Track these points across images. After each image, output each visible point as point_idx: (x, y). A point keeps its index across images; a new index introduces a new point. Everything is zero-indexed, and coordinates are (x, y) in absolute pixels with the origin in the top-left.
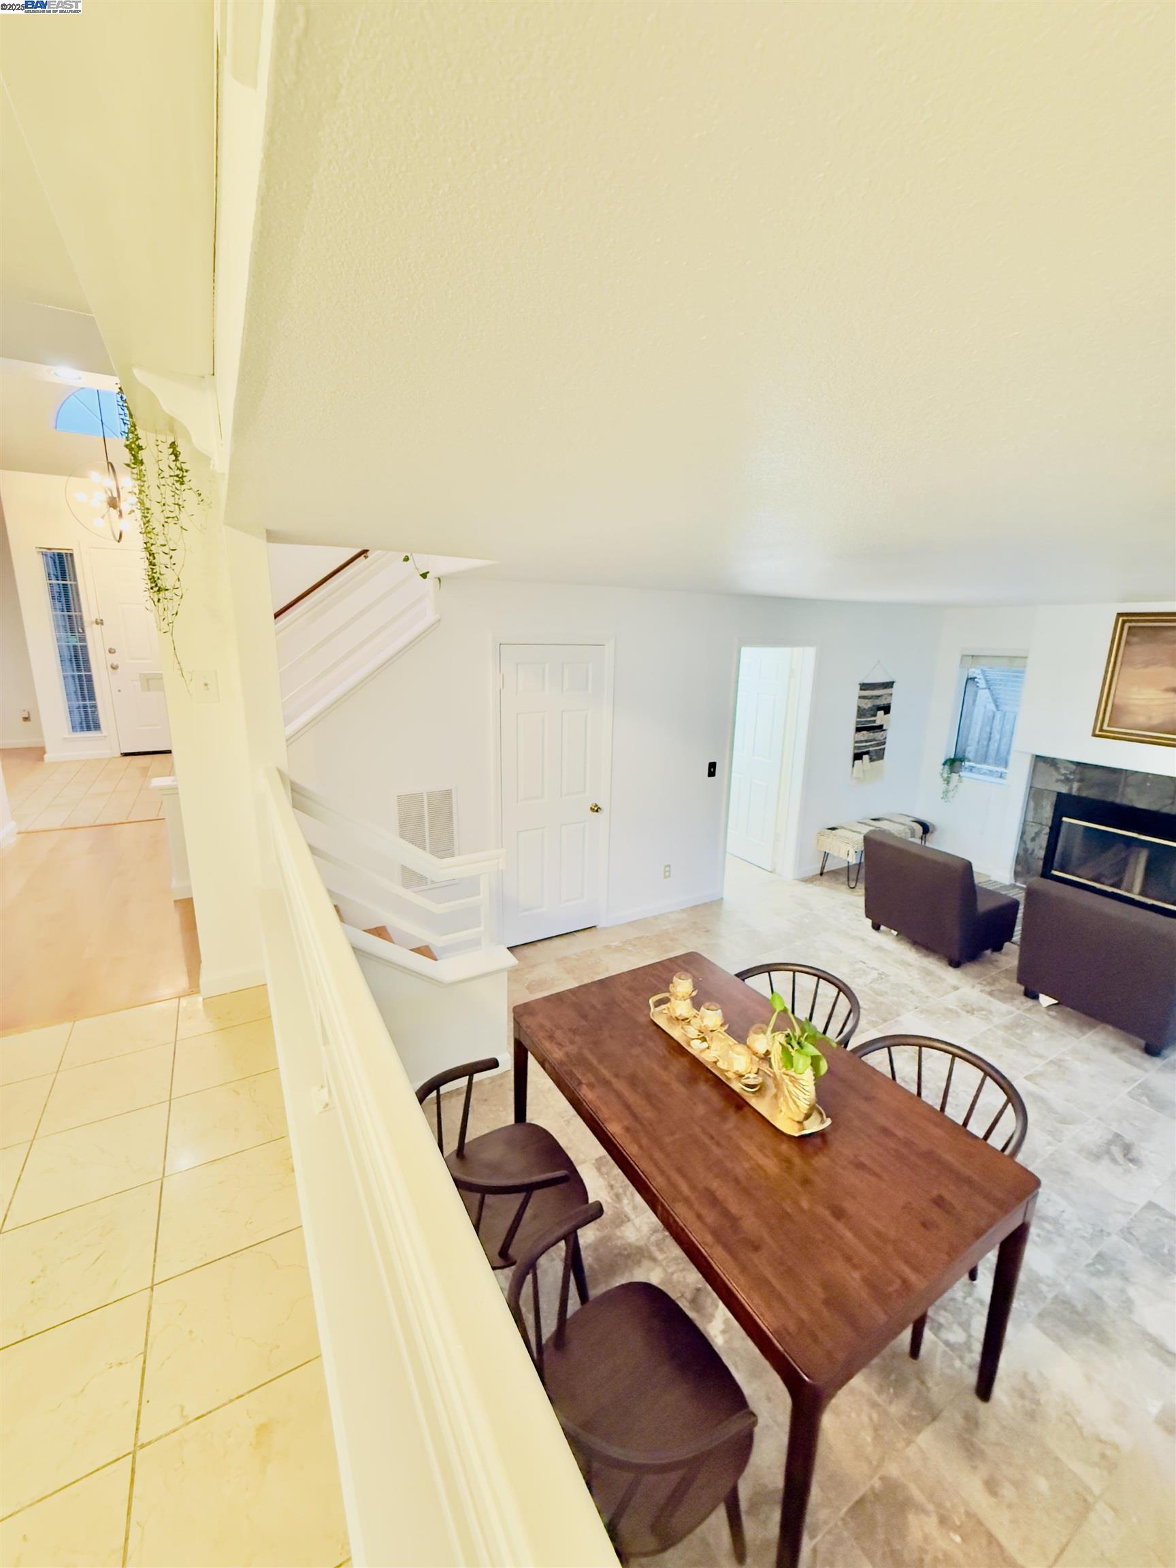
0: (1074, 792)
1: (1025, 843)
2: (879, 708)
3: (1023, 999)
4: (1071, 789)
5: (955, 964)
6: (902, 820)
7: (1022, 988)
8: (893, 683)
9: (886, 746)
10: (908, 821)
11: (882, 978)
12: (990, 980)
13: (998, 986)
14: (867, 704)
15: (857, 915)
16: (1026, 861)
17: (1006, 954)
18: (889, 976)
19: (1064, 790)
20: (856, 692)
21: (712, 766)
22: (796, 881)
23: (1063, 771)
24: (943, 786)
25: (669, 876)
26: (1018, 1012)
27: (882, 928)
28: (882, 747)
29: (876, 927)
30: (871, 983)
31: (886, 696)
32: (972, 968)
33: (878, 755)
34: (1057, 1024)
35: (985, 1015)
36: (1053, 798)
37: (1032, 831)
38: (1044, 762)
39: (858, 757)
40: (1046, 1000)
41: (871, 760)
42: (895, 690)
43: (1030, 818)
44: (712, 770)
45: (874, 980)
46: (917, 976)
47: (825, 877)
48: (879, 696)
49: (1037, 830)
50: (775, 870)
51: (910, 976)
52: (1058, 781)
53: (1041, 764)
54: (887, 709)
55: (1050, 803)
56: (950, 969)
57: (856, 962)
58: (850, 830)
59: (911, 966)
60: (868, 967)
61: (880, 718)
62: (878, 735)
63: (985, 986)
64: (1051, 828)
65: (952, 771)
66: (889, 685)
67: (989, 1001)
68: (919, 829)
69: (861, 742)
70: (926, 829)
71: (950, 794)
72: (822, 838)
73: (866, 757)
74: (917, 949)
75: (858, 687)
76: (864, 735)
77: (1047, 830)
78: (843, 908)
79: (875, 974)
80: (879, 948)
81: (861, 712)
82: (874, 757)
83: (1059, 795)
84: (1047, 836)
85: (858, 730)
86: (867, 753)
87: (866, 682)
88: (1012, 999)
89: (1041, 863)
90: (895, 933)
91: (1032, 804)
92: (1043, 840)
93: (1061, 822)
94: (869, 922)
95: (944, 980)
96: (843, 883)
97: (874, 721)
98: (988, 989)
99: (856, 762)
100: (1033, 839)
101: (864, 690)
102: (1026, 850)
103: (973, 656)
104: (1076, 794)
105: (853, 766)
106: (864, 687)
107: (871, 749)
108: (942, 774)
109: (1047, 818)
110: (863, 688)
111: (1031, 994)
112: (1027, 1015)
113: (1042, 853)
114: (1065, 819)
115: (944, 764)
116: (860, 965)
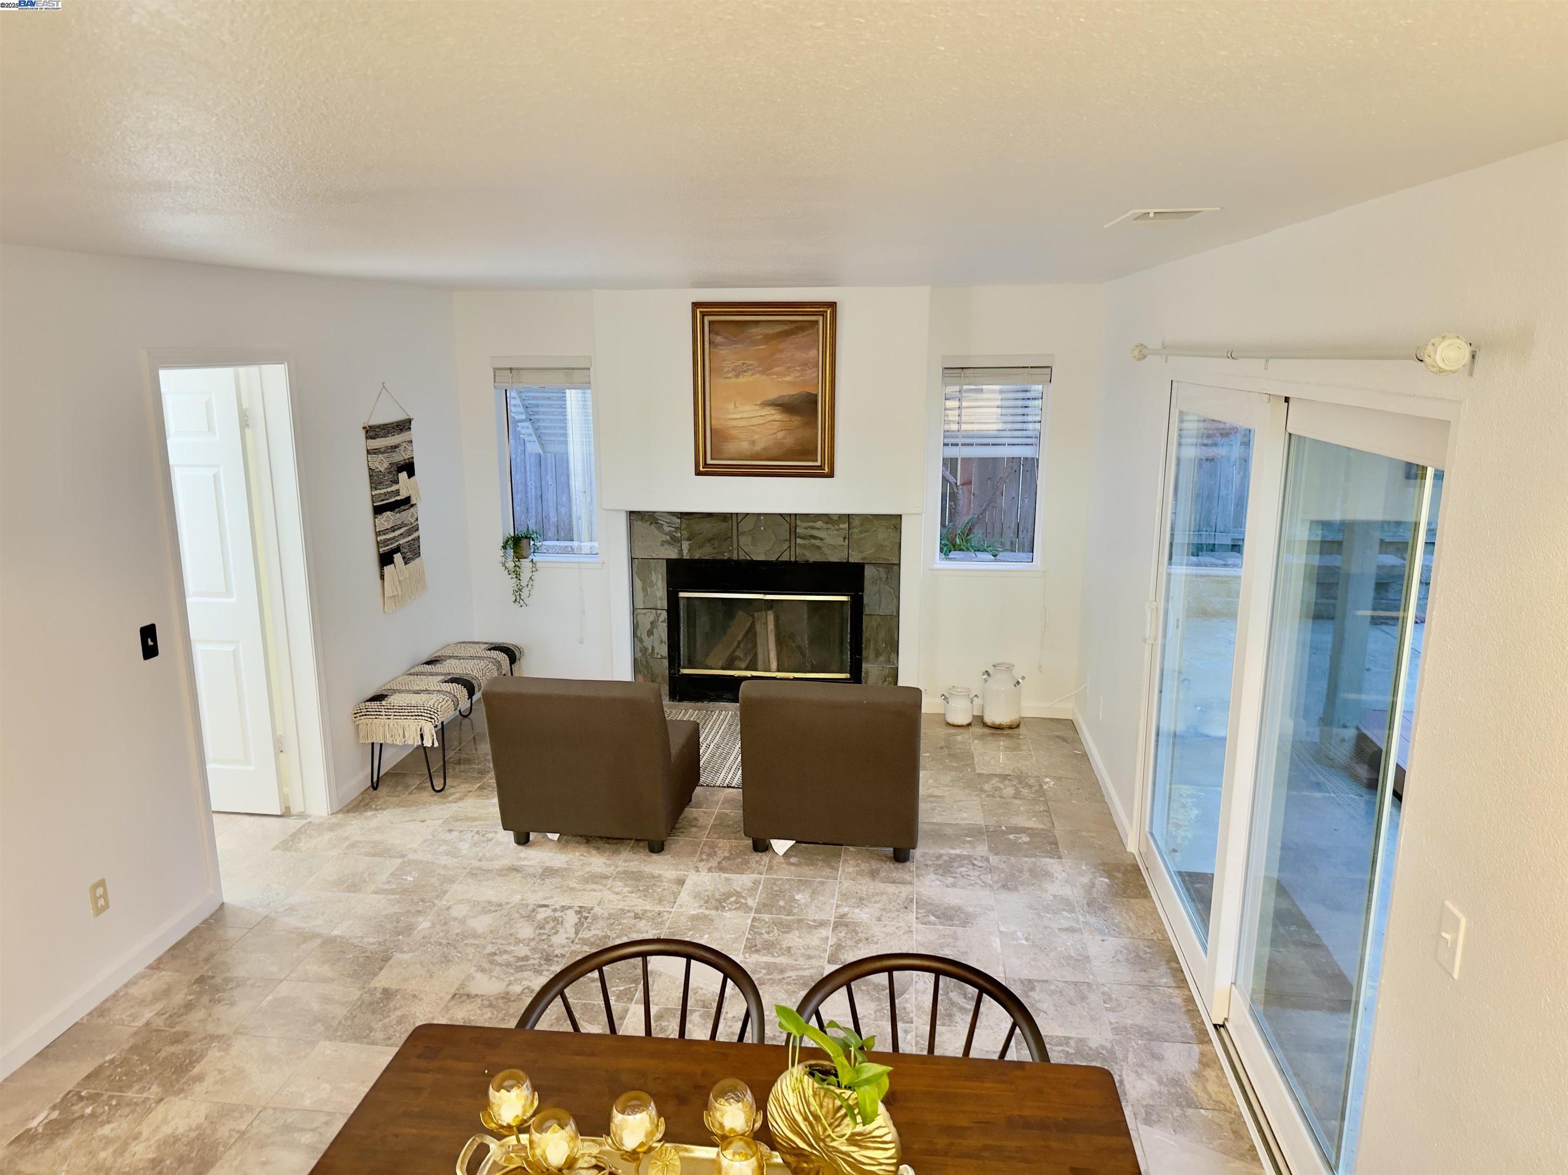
0: (686, 556)
1: (641, 641)
2: (400, 469)
3: (757, 856)
4: (681, 551)
5: (657, 847)
6: (471, 651)
7: (749, 842)
8: (409, 421)
9: (421, 532)
10: (480, 651)
11: (586, 918)
12: (706, 849)
13: (721, 854)
14: (382, 464)
15: (478, 832)
16: (648, 666)
17: (699, 806)
18: (592, 909)
19: (674, 555)
20: (360, 443)
21: (148, 633)
22: (340, 816)
23: (667, 529)
24: (512, 582)
25: (106, 906)
26: (763, 877)
27: (532, 836)
28: (415, 535)
29: (523, 840)
30: (577, 933)
31: (405, 444)
32: (679, 843)
33: (412, 552)
34: (807, 871)
35: (736, 902)
36: (663, 568)
37: (646, 621)
38: (642, 519)
39: (386, 559)
40: (781, 846)
41: (406, 561)
42: (416, 431)
43: (639, 604)
44: (150, 643)
45: (578, 927)
46: (627, 889)
47: (383, 790)
48: (396, 447)
49: (652, 618)
50: (288, 809)
51: (617, 893)
52: (663, 543)
53: (638, 524)
54: (409, 468)
55: (660, 576)
56: (655, 857)
57: (534, 910)
58: (408, 691)
59: (608, 877)
60: (555, 910)
61: (404, 482)
62: (405, 516)
63: (707, 860)
64: (668, 611)
65: (519, 556)
66: (404, 426)
67: (727, 879)
68: (503, 658)
69: (385, 532)
70: (511, 654)
71: (525, 592)
72: (364, 720)
73: (398, 557)
74: (598, 848)
75: (362, 434)
76: (388, 519)
77: (664, 615)
78: (450, 831)
79: (571, 918)
80: (549, 872)
81: (375, 479)
82: (409, 555)
83: (669, 562)
84: (665, 625)
85: (378, 510)
86: (397, 550)
87: (372, 423)
88: (746, 862)
89: (666, 663)
90: (555, 837)
91: (638, 584)
92: (662, 630)
93: (678, 599)
94: (509, 837)
95: (660, 876)
96: (420, 788)
97: (397, 492)
98: (714, 863)
99: (388, 569)
100: (650, 633)
101: (372, 438)
102: (644, 650)
103: (511, 369)
104: (688, 558)
105: (382, 577)
106: (372, 432)
107: (402, 542)
108: (504, 565)
109: (661, 599)
110: (371, 434)
111: (761, 846)
112: (775, 876)
113: (664, 650)
114: (682, 595)
115: (504, 547)
116: (542, 914)
